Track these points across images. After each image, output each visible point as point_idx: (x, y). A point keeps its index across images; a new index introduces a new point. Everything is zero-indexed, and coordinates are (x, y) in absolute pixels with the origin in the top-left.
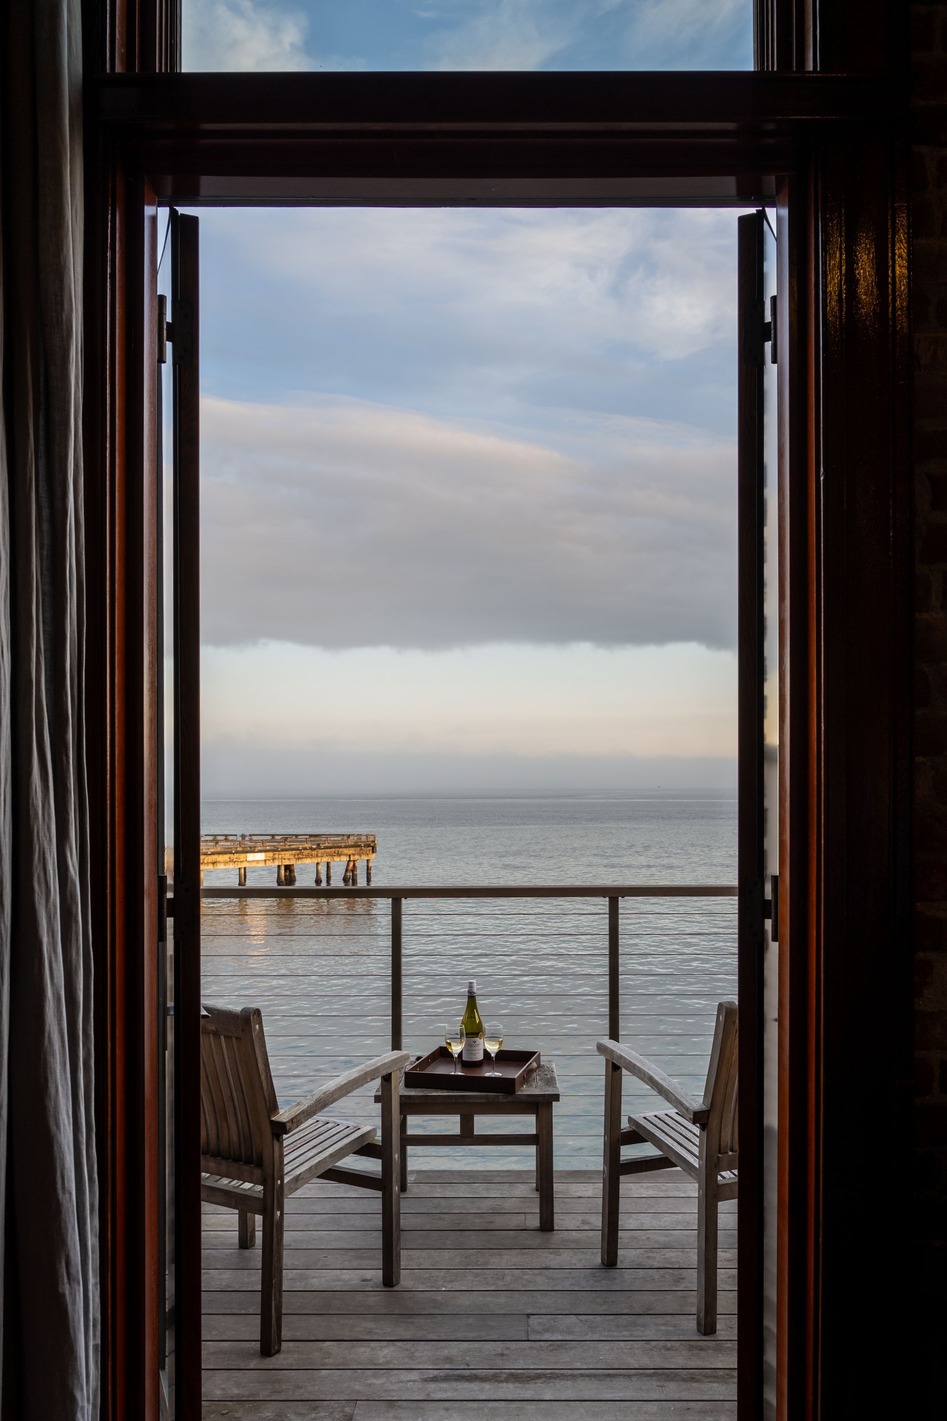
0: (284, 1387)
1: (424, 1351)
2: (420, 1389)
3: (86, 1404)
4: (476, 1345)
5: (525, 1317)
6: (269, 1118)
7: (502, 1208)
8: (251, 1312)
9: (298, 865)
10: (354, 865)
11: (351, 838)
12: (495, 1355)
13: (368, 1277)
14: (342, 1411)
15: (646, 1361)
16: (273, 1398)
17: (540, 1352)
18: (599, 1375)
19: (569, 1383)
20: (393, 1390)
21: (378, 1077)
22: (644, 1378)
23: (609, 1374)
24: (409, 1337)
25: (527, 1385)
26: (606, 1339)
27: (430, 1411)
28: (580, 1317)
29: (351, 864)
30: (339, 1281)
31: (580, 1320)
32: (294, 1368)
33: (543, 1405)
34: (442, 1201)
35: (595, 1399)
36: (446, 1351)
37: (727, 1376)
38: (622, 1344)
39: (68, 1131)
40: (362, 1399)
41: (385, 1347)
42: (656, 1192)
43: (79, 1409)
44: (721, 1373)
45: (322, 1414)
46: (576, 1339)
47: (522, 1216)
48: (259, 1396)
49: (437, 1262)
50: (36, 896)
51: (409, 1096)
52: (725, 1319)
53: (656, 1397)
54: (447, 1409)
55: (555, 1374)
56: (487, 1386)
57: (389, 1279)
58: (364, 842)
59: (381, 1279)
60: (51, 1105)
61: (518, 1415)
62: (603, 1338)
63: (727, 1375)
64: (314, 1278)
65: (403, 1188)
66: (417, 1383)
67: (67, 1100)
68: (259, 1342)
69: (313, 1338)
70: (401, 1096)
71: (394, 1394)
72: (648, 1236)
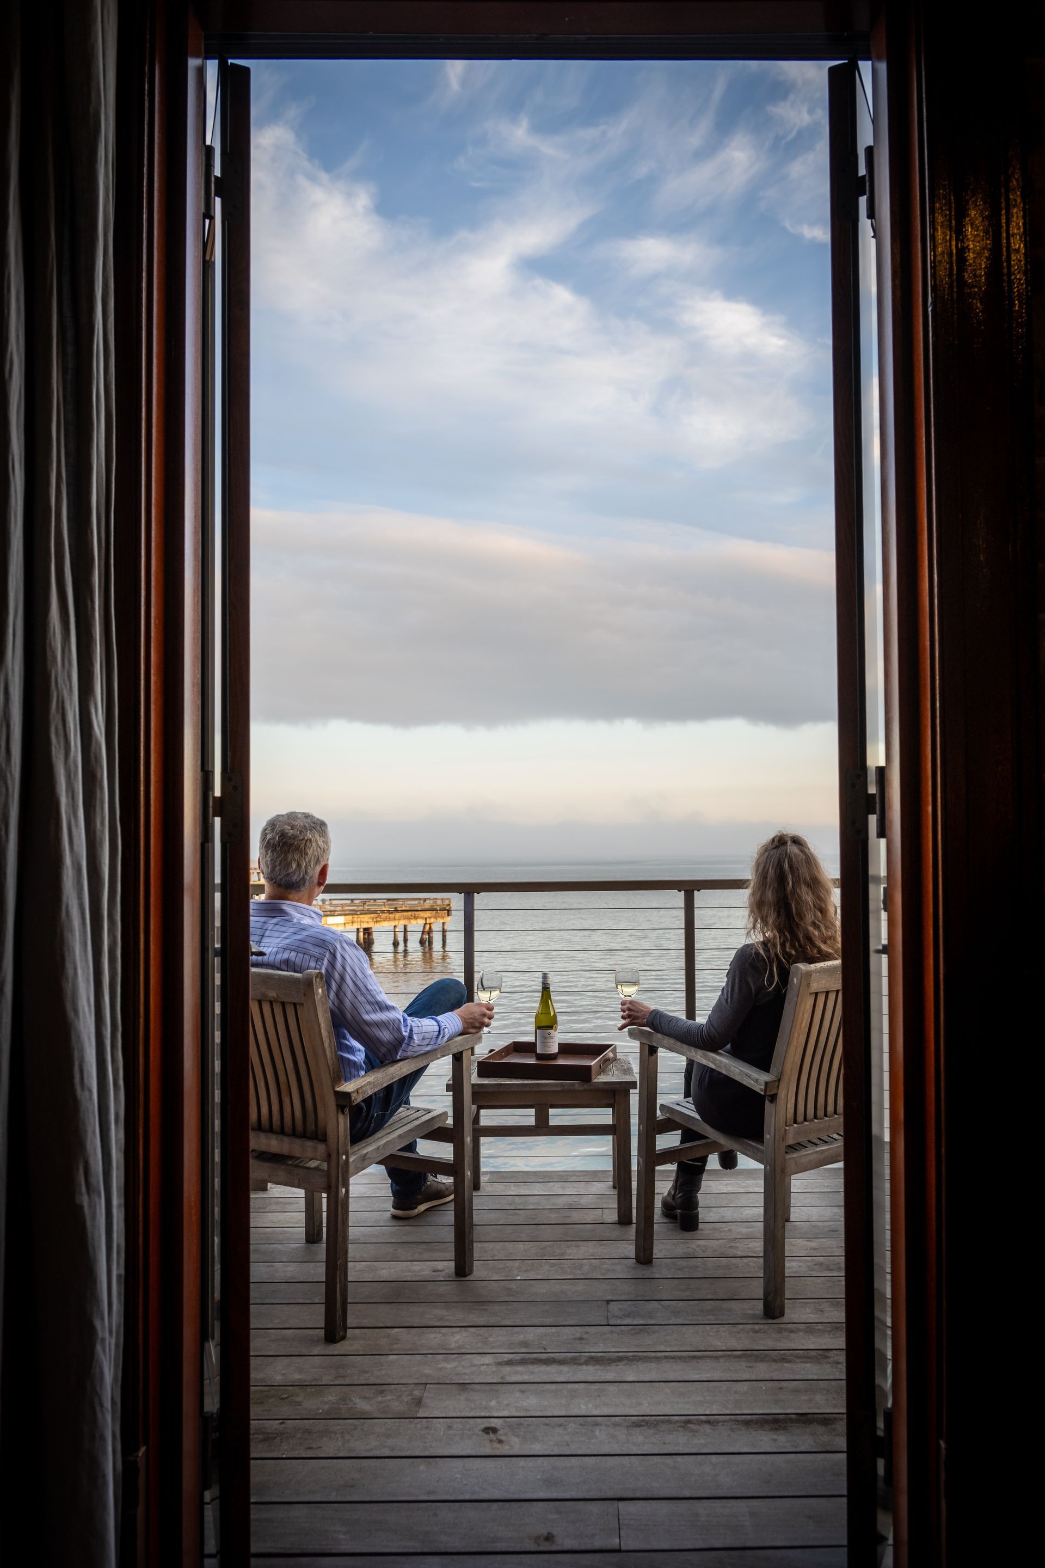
0: (349, 1371)
1: (499, 1338)
2: (494, 1372)
3: (107, 1335)
4: (554, 1329)
5: (605, 1303)
6: (334, 1088)
7: (578, 1204)
8: (316, 1301)
9: (375, 927)
10: (430, 927)
11: (428, 902)
12: (574, 1339)
13: (440, 1267)
14: (411, 1395)
15: (733, 1343)
16: (336, 1383)
17: (621, 1336)
18: (684, 1357)
19: (653, 1365)
20: (465, 1374)
21: (448, 1055)
22: (732, 1360)
23: (696, 1356)
24: (482, 1324)
25: (608, 1368)
26: (690, 1323)
27: (504, 1393)
28: (663, 1303)
29: (428, 927)
30: (409, 1271)
31: (662, 1306)
32: (360, 1353)
33: (625, 1386)
34: (517, 1198)
35: (681, 1380)
36: (522, 1336)
37: (819, 1357)
38: (708, 1327)
39: (88, 1019)
40: (433, 1382)
41: (457, 1333)
42: (735, 1188)
43: (99, 1341)
44: (813, 1353)
45: (389, 1397)
46: (658, 1323)
47: (600, 1211)
48: (322, 1381)
49: (512, 1253)
50: (53, 749)
51: (483, 1085)
52: (814, 1302)
53: (746, 1377)
54: (523, 1392)
55: (637, 1356)
56: (565, 1368)
57: (463, 1269)
58: (440, 905)
59: (453, 1270)
60: (68, 988)
61: (599, 1396)
62: (686, 1322)
63: (820, 1355)
64: (383, 1269)
65: (476, 1186)
66: (491, 1367)
67: (88, 985)
68: (323, 1330)
69: (381, 1325)
70: (473, 1085)
71: (466, 1377)
72: (730, 1227)
